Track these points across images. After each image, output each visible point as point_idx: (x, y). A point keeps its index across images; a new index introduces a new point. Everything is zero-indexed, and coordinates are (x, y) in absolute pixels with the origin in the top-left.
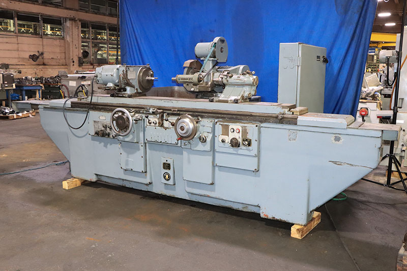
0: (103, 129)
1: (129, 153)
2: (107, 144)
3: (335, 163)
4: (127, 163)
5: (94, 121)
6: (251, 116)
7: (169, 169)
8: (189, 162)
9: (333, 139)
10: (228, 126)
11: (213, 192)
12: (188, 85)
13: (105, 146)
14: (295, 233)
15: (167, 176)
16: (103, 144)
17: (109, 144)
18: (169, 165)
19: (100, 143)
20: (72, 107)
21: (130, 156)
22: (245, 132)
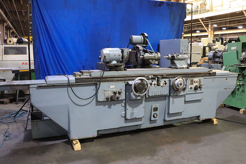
0: (113, 95)
1: (133, 107)
2: (112, 106)
3: (225, 89)
4: (132, 114)
5: (104, 90)
6: (200, 74)
7: (157, 111)
8: (173, 103)
9: (225, 79)
10: (193, 80)
11: (181, 116)
12: (152, 60)
13: (110, 107)
14: (215, 122)
15: (156, 115)
16: (107, 106)
17: (113, 105)
18: (157, 108)
19: (105, 106)
20: (76, 82)
21: (135, 109)
22: (200, 82)
